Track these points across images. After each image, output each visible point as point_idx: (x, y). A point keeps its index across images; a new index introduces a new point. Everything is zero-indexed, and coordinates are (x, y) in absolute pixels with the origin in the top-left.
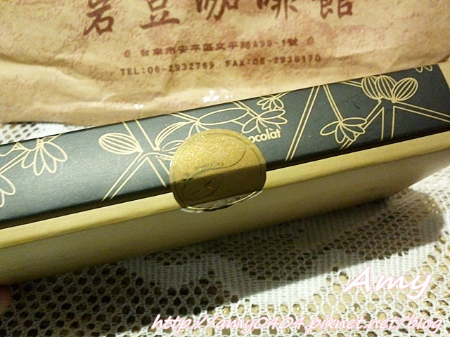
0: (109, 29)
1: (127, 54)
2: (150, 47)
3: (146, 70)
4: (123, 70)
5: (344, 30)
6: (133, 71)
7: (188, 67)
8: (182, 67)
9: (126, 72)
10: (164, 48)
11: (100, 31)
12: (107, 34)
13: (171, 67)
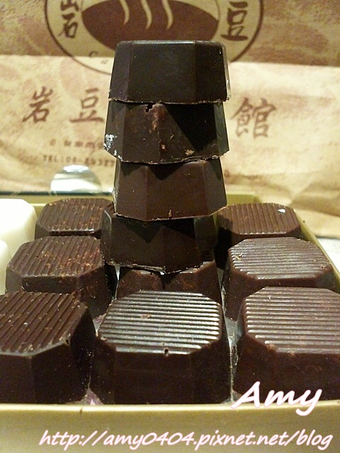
0: (44, 119)
1: (53, 142)
2: (74, 139)
3: (65, 160)
4: (45, 156)
5: (256, 150)
6: (53, 159)
7: (104, 163)
8: (98, 162)
9: (47, 159)
10: (85, 142)
11: (36, 120)
12: (41, 124)
13: (87, 160)
